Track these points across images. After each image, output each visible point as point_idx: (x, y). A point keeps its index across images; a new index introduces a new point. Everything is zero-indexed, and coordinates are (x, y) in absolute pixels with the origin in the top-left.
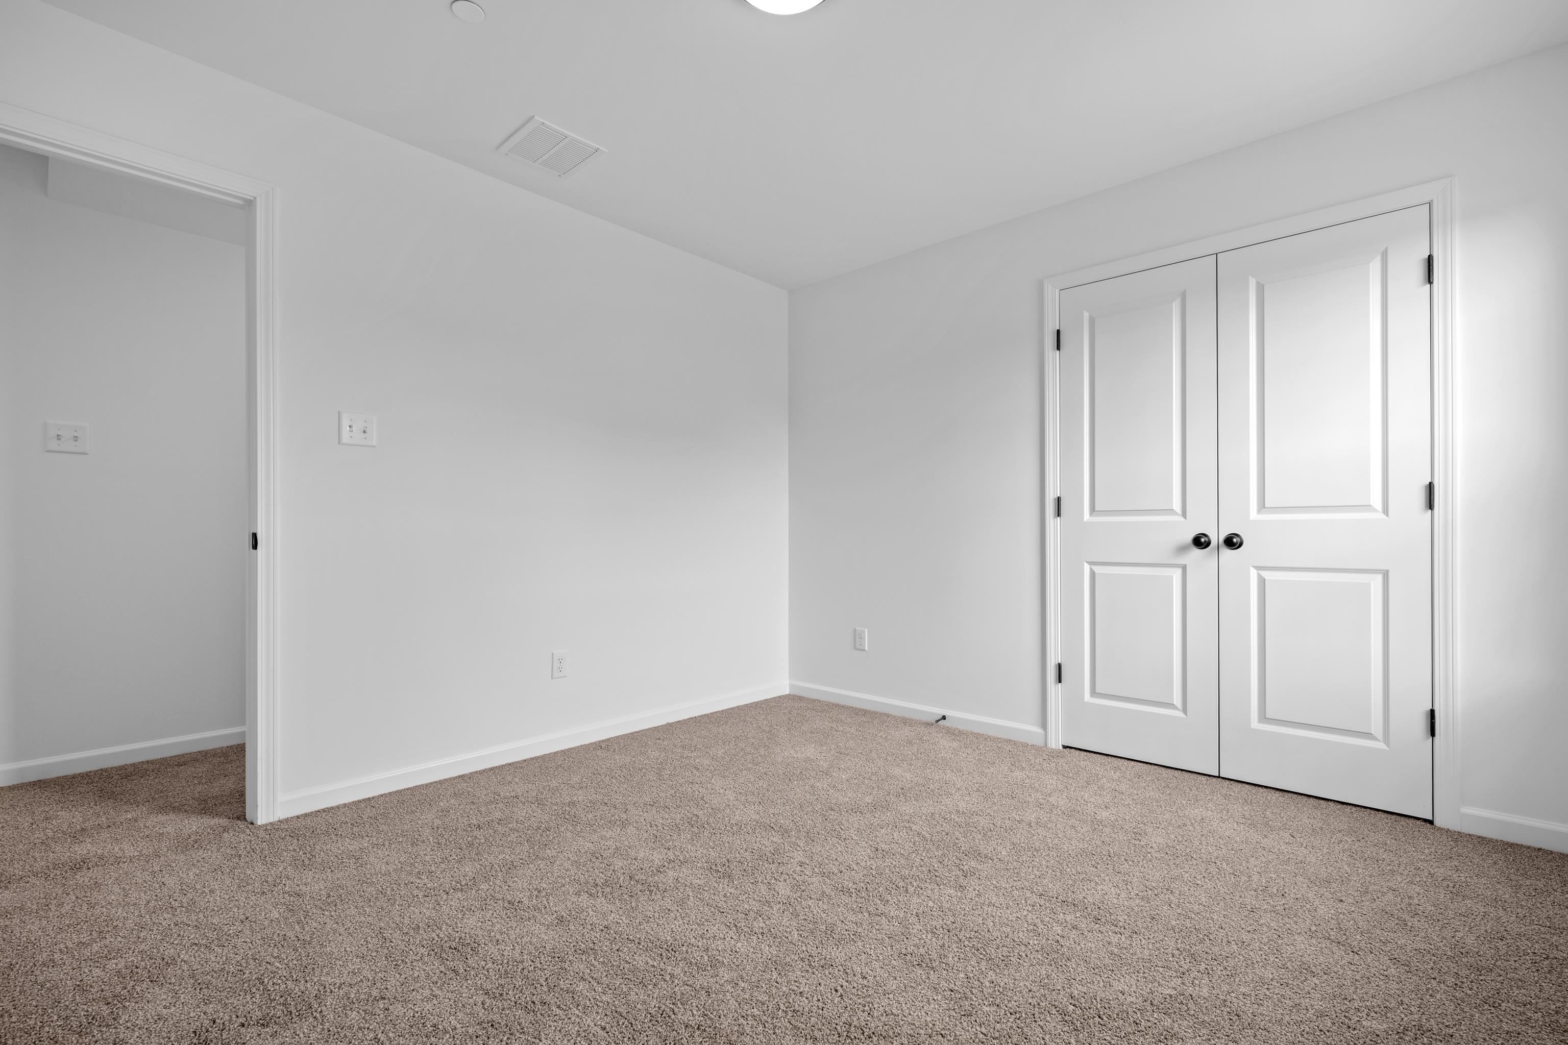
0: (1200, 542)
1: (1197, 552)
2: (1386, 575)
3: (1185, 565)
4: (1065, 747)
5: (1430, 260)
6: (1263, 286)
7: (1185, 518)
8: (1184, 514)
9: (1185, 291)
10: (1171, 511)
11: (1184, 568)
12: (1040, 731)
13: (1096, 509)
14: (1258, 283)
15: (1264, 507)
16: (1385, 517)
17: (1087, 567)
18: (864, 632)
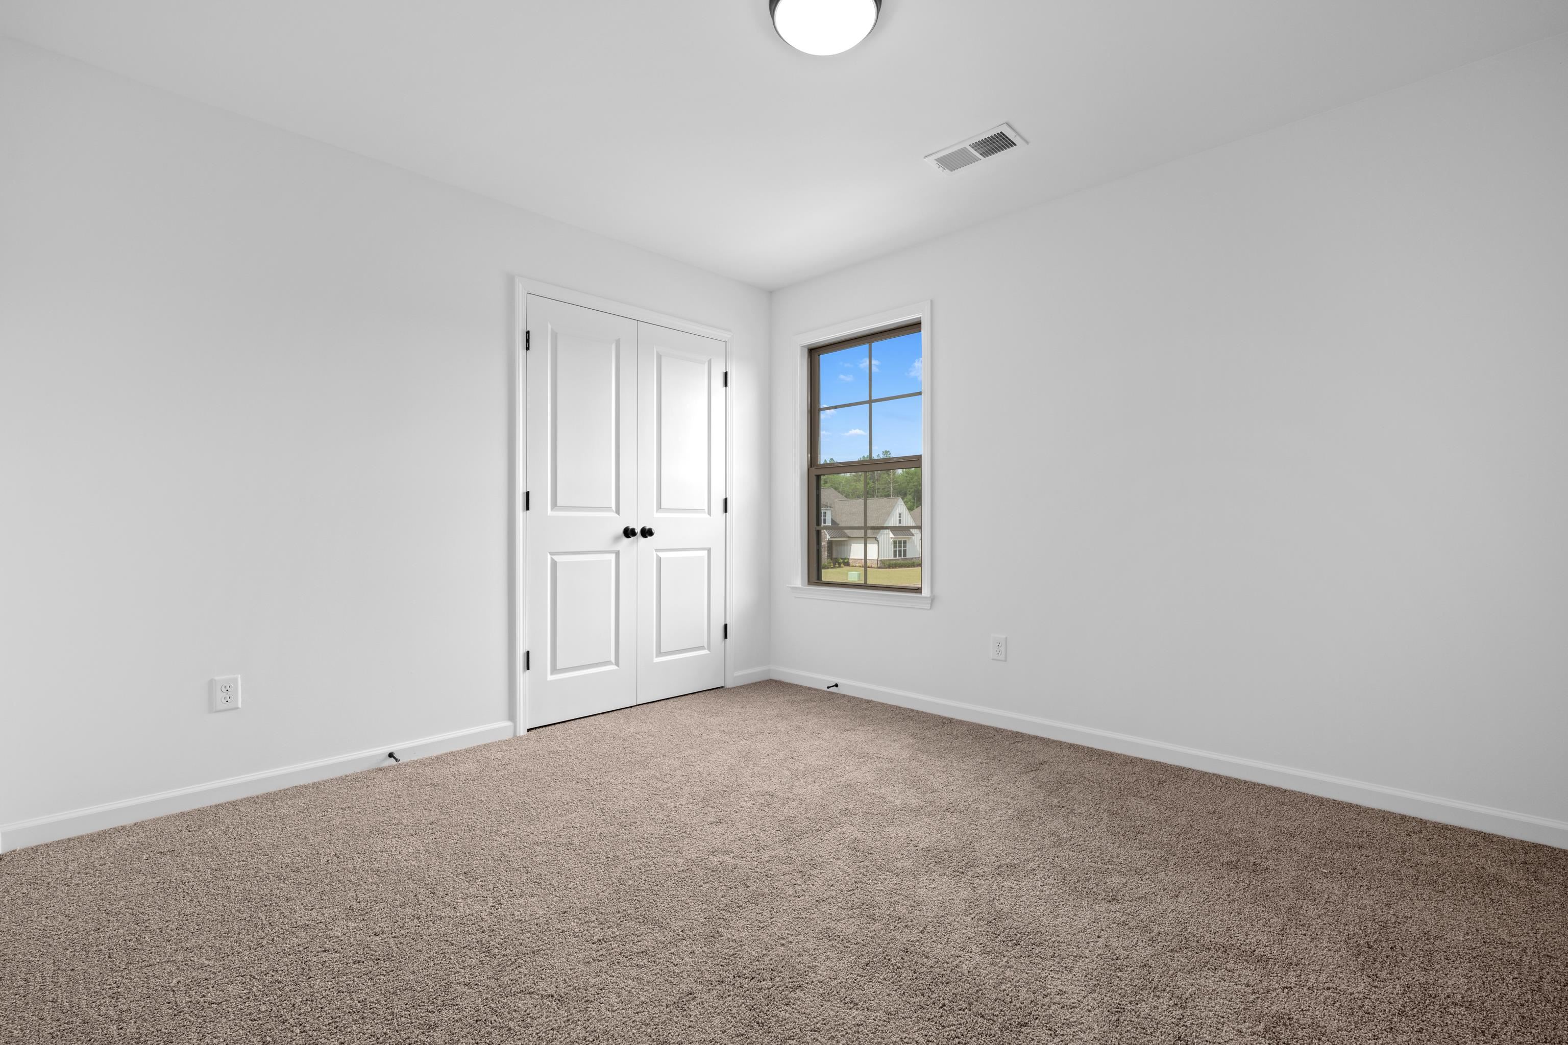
0: (629, 533)
1: (626, 540)
2: (709, 550)
3: (619, 551)
4: (529, 730)
5: (726, 374)
6: (661, 356)
7: (619, 514)
8: (618, 512)
9: (619, 339)
10: (608, 509)
11: (617, 554)
12: (509, 724)
13: (558, 505)
14: (658, 353)
15: (661, 508)
16: (709, 516)
17: (549, 557)
18: (236, 679)
